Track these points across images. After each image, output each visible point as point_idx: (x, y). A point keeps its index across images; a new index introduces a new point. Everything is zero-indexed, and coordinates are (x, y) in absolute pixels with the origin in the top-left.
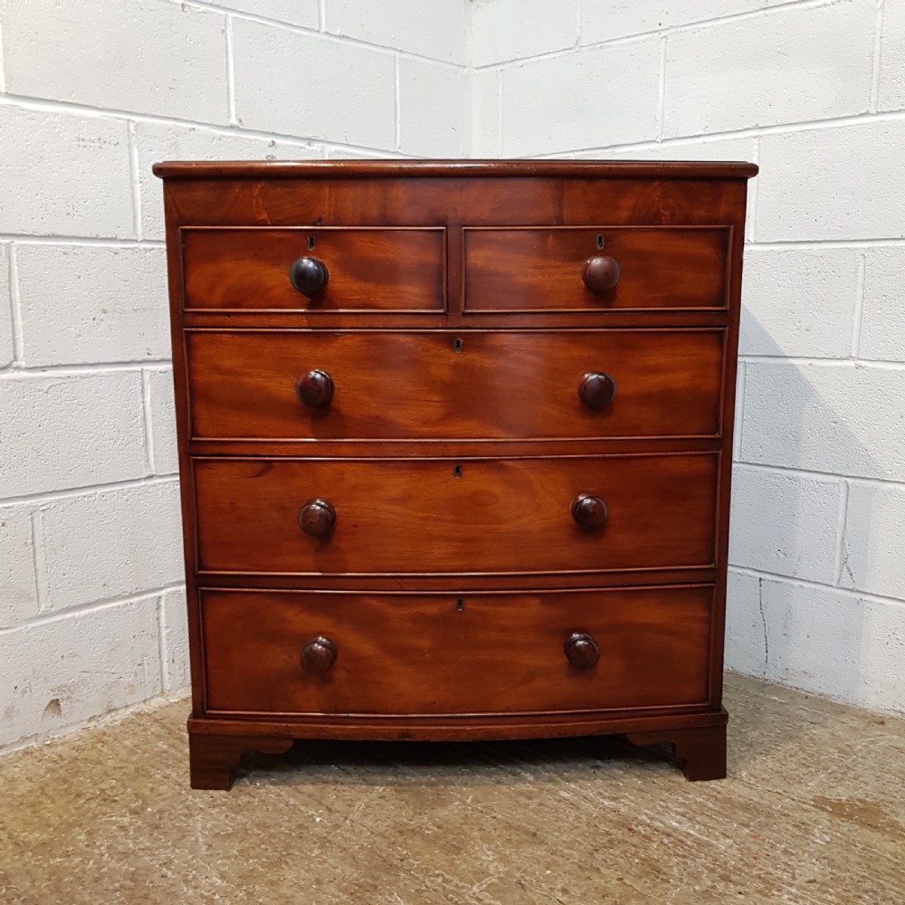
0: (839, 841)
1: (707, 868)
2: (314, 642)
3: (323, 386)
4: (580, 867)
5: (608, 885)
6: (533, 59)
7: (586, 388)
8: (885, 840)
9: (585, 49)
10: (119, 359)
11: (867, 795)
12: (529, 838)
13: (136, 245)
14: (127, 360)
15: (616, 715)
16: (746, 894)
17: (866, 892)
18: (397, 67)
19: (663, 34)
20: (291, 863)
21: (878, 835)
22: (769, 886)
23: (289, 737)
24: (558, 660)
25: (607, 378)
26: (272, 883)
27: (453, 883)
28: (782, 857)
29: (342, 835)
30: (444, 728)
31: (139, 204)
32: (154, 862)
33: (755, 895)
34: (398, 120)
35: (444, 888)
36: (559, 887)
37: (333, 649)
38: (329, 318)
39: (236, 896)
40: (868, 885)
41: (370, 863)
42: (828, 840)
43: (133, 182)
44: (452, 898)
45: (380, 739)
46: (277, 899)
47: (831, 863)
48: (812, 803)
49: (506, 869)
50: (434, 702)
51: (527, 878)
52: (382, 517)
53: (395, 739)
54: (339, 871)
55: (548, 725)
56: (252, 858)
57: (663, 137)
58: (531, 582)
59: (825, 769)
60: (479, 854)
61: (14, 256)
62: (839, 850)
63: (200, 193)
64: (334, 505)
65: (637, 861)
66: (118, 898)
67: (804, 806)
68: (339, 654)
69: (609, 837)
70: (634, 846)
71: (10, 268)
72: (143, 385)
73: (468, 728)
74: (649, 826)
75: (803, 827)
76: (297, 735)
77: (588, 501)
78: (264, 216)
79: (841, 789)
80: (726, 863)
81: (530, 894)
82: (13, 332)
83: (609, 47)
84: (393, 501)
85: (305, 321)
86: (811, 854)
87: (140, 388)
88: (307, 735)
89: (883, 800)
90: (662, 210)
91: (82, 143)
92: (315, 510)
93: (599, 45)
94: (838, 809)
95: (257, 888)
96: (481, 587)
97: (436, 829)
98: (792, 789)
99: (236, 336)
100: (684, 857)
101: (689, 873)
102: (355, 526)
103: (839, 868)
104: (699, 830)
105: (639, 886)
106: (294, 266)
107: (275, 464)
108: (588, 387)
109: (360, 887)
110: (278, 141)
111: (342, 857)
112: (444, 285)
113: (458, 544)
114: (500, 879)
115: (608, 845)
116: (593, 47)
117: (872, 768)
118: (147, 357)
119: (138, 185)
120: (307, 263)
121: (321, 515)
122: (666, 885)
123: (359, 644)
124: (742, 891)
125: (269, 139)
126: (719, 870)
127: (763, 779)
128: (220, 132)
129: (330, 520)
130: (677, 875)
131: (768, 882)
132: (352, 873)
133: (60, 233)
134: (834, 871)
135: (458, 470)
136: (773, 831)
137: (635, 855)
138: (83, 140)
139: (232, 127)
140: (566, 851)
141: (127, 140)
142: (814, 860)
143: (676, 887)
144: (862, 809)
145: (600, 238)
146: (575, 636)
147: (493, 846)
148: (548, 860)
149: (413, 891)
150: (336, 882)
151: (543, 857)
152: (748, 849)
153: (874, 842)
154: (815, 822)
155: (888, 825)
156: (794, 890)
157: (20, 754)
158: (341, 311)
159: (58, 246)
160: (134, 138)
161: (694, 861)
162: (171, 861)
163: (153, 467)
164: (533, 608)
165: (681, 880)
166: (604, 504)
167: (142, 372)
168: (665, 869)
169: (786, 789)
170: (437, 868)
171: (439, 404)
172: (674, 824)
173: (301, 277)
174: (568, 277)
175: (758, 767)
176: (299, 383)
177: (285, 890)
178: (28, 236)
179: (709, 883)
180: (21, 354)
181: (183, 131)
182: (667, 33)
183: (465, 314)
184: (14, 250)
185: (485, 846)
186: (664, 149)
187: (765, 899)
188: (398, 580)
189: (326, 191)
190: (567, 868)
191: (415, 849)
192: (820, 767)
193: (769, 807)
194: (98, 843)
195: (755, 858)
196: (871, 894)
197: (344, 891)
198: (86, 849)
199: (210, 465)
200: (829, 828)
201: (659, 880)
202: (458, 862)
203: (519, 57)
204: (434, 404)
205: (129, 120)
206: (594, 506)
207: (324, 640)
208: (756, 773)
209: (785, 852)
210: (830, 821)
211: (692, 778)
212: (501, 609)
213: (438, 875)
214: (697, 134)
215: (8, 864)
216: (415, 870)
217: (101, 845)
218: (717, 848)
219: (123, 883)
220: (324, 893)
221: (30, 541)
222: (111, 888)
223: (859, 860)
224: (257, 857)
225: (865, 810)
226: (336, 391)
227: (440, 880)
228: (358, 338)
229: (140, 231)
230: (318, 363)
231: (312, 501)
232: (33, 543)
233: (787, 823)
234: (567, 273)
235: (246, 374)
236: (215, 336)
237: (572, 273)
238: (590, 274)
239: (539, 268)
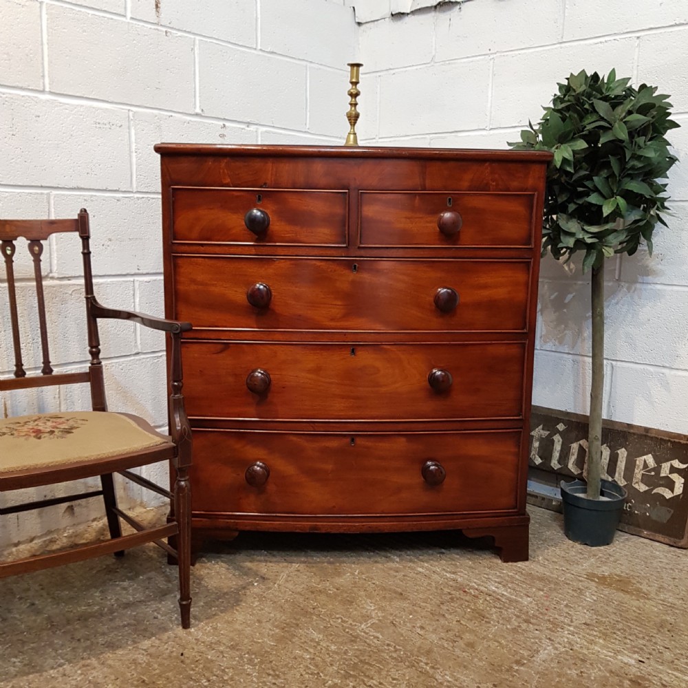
0: (602, 600)
1: (515, 615)
2: (255, 465)
3: (264, 293)
4: (432, 614)
5: (451, 625)
6: (402, 69)
7: (439, 297)
8: (632, 599)
9: (438, 64)
10: (119, 273)
11: (622, 572)
12: (398, 596)
13: (131, 195)
14: (124, 273)
15: (455, 517)
16: (540, 631)
17: (619, 630)
18: (308, 73)
19: (492, 57)
20: (240, 610)
21: (628, 596)
22: (555, 626)
23: (236, 530)
24: (418, 479)
25: (452, 291)
26: (229, 622)
27: (349, 622)
28: (564, 609)
29: (273, 594)
30: (340, 524)
31: (134, 167)
32: (148, 609)
33: (547, 631)
34: (308, 109)
35: (343, 626)
36: (418, 625)
37: (267, 470)
38: (269, 248)
39: (206, 630)
40: (620, 626)
41: (293, 610)
42: (595, 598)
43: (131, 152)
44: (348, 632)
45: (297, 531)
46: (233, 631)
47: (596, 612)
48: (585, 576)
49: (383, 614)
50: (334, 507)
51: (397, 620)
52: (302, 381)
53: (308, 531)
54: (272, 615)
55: (411, 523)
56: (213, 607)
57: (491, 127)
58: (400, 427)
59: (595, 555)
60: (365, 605)
61: (52, 202)
62: (602, 605)
63: (185, 165)
64: (270, 373)
65: (469, 610)
66: (127, 631)
67: (580, 578)
68: (271, 473)
69: (450, 596)
70: (468, 602)
71: (49, 210)
72: (134, 291)
73: (357, 524)
74: (477, 589)
75: (579, 591)
76: (241, 528)
77: (439, 373)
78: (228, 180)
79: (604, 568)
80: (527, 612)
81: (400, 630)
82: (50, 253)
83: (455, 63)
84: (309, 371)
85: (253, 251)
86: (584, 608)
87: (132, 292)
88: (248, 528)
89: (632, 576)
90: (491, 182)
91: (98, 126)
92: (257, 376)
93: (448, 62)
94: (603, 580)
95: (219, 625)
96: (367, 429)
97: (335, 590)
98: (572, 568)
99: (206, 260)
100: (500, 608)
101: (503, 618)
102: (284, 388)
103: (601, 616)
104: (510, 592)
105: (470, 625)
106: (248, 215)
107: (231, 345)
108: (441, 298)
109: (287, 624)
110: (227, 124)
111: (273, 607)
112: (347, 228)
113: (352, 400)
114: (380, 620)
115: (450, 600)
116: (443, 63)
117: (627, 555)
118: (137, 271)
119: (134, 154)
120: (256, 212)
121: (262, 379)
122: (488, 625)
123: (285, 467)
124: (538, 628)
125: (221, 123)
126: (523, 616)
127: (553, 562)
128: (189, 118)
129: (267, 383)
130: (495, 619)
131: (555, 624)
132: (281, 617)
133: (82, 186)
134: (599, 617)
135: (353, 351)
136: (560, 593)
137: (468, 607)
138: (99, 123)
139: (197, 115)
140: (422, 604)
141: (127, 123)
142: (585, 611)
143: (495, 626)
144: (618, 580)
145: (450, 199)
146: (429, 463)
147: (373, 601)
148: (410, 609)
149: (322, 627)
150: (271, 621)
151: (407, 608)
152: (542, 604)
153: (626, 600)
154: (587, 588)
155: (635, 591)
156: (572, 629)
157: (47, 542)
158: (278, 244)
159: (81, 195)
160: (132, 122)
161: (506, 610)
162: (160, 609)
163: (139, 347)
164: (401, 444)
165: (498, 622)
166: (449, 375)
167: (134, 282)
168: (488, 616)
169: (568, 567)
170: (338, 614)
171: (341, 307)
172: (494, 588)
173: (252, 222)
174: (428, 225)
175: (550, 554)
176: (249, 292)
177: (237, 626)
178: (61, 188)
179: (517, 624)
180: (55, 269)
181: (164, 117)
182: (495, 56)
183: (359, 248)
184: (52, 197)
185: (369, 601)
186: (491, 135)
187: (552, 633)
188: (312, 424)
189: (270, 165)
190: (423, 614)
191: (322, 602)
192: (591, 554)
193: (557, 579)
194: (109, 598)
195: (547, 610)
196: (622, 631)
197: (277, 627)
198: (101, 602)
199: (187, 345)
200: (596, 592)
201: (484, 622)
202: (351, 610)
203: (392, 67)
204: (338, 307)
205: (129, 110)
206: (443, 377)
207: (261, 464)
208: (548, 558)
209: (567, 606)
210: (596, 587)
211: (506, 561)
212: (380, 444)
213: (338, 618)
214: (514, 125)
215: (49, 610)
216: (323, 615)
217: (111, 599)
218: (522, 603)
219: (129, 622)
220: (264, 628)
221: (57, 396)
222: (121, 624)
223: (615, 611)
224: (217, 606)
225: (620, 581)
226: (272, 298)
227: (340, 621)
228: (288, 262)
229: (134, 185)
230: (261, 278)
231: (254, 371)
232: (59, 397)
233: (569, 588)
234: (427, 222)
235: (213, 285)
236: (193, 259)
237: (431, 222)
238: (443, 223)
239: (409, 218)
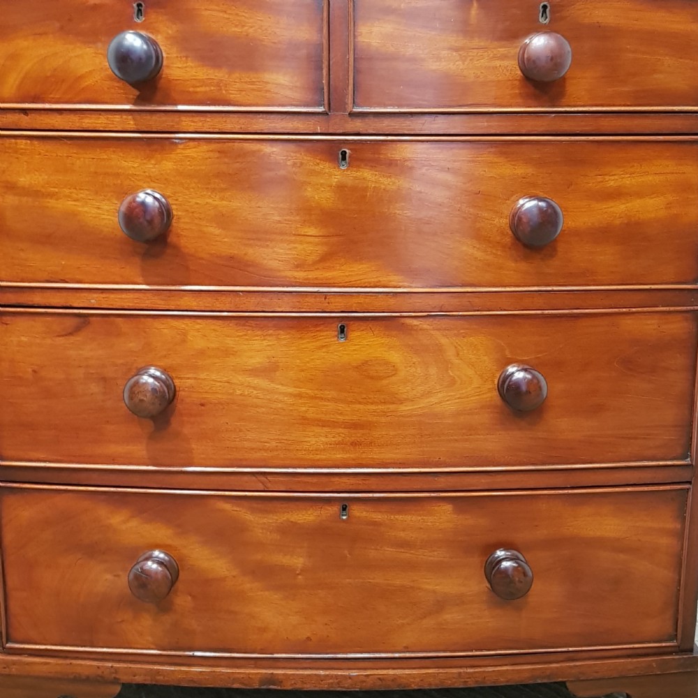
2: (147, 559)
3: (157, 214)
7: (520, 219)
15: (552, 658)
23: (115, 681)
24: (477, 585)
25: (549, 205)
30: (322, 672)
37: (173, 569)
38: (164, 118)
45: (236, 686)
50: (309, 639)
52: (238, 392)
53: (257, 686)
55: (461, 670)
58: (442, 482)
64: (173, 375)
68: (181, 573)
73: (354, 673)
76: (125, 679)
77: (521, 375)
84: (255, 372)
85: (130, 123)
88: (139, 679)
92: (146, 383)
96: (373, 488)
99: (36, 142)
102: (202, 405)
106: (114, 44)
107: (94, 319)
108: (524, 220)
112: (325, 72)
113: (341, 430)
120: (133, 40)
121: (154, 390)
129: (167, 401)
135: (342, 330)
145: (545, 7)
146: (500, 553)
158: (180, 108)
164: (443, 517)
166: (542, 379)
171: (317, 240)
173: (124, 59)
174: (498, 63)
176: (123, 208)
183: (352, 115)
188: (263, 478)
204: (309, 240)
206: (529, 382)
207: (162, 555)
212: (400, 517)
228: (205, 147)
230: (151, 181)
231: (141, 371)
234: (495, 58)
235: (51, 195)
236: (8, 141)
237: (504, 57)
238: (529, 59)
239: (457, 50)
